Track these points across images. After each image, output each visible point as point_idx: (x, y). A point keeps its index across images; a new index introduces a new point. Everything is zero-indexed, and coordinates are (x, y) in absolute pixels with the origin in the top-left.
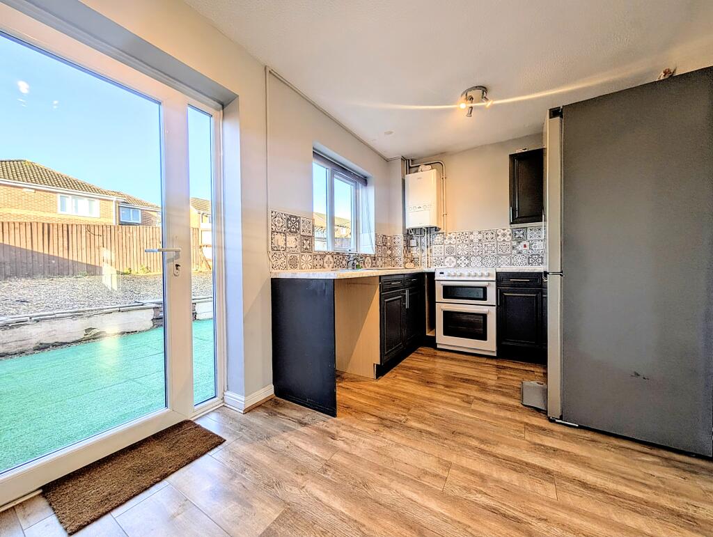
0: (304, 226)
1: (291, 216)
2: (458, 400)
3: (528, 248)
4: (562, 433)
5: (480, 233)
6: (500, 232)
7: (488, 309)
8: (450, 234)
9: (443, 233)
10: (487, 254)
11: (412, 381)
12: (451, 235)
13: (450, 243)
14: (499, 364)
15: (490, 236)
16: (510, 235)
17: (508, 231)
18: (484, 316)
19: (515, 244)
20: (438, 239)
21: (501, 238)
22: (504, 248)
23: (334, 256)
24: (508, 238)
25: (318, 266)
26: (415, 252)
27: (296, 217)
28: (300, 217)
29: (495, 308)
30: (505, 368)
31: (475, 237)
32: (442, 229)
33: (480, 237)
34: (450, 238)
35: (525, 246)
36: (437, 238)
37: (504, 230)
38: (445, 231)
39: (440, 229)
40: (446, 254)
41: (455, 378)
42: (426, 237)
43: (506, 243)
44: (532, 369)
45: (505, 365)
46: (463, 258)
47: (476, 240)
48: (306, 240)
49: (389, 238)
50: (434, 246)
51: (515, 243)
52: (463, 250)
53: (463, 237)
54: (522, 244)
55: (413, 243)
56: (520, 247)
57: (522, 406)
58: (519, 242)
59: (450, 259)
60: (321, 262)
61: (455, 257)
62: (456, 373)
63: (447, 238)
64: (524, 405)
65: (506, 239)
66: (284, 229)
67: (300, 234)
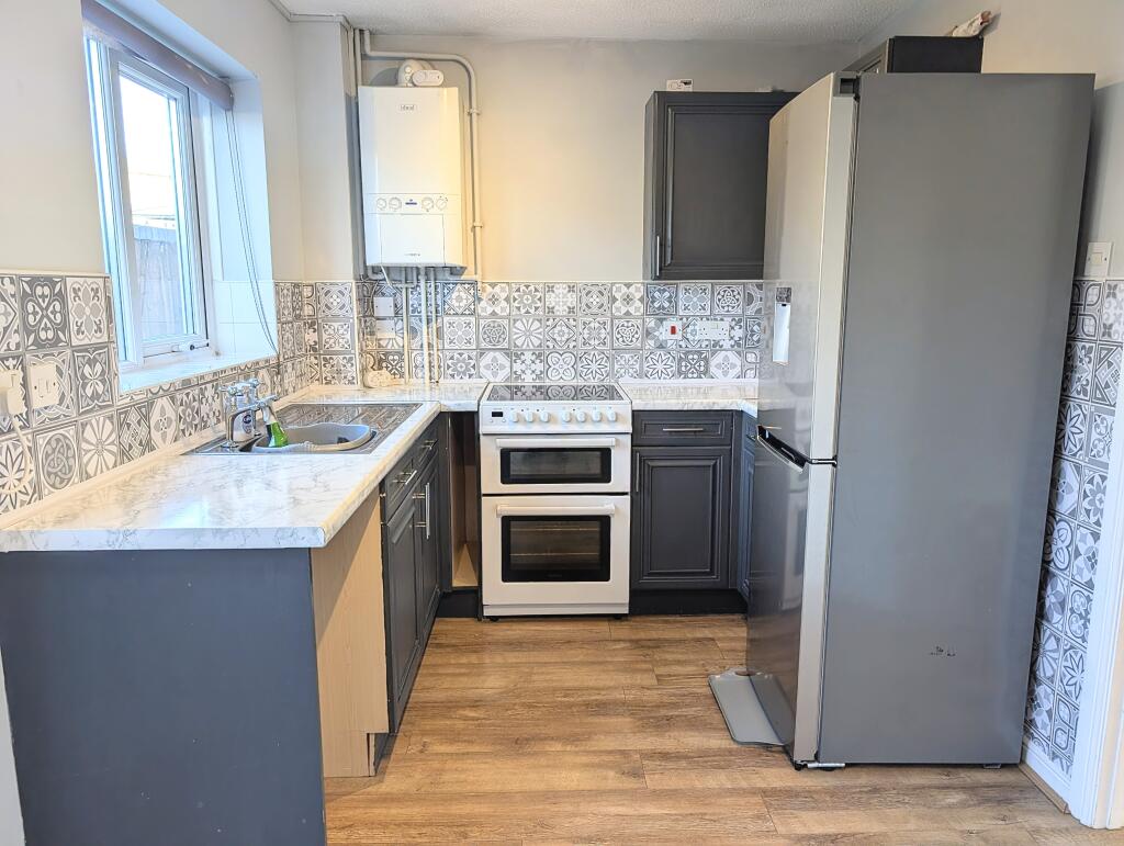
0: (80, 312)
1: (34, 281)
2: (611, 774)
3: (678, 335)
4: (826, 791)
5: (571, 289)
6: (619, 290)
7: (612, 502)
8: (493, 285)
9: (474, 283)
10: (587, 347)
11: (476, 749)
12: (497, 289)
13: (494, 314)
14: (642, 635)
15: (595, 300)
16: (641, 300)
17: (637, 290)
18: (604, 521)
19: (652, 324)
20: (459, 299)
21: (620, 308)
22: (627, 333)
23: (178, 397)
24: (637, 308)
25: (136, 450)
26: (390, 335)
27: (49, 281)
28: (63, 279)
29: (628, 497)
30: (658, 644)
31: (561, 301)
32: (471, 268)
33: (571, 300)
34: (494, 300)
35: (673, 330)
36: (455, 295)
37: (628, 285)
38: (477, 278)
39: (463, 269)
40: (483, 345)
41: (570, 705)
42: (422, 289)
43: (633, 321)
44: (707, 633)
45: (654, 635)
46: (528, 356)
47: (561, 310)
48: (92, 363)
49: (307, 292)
50: (446, 319)
51: (650, 322)
52: (528, 333)
53: (527, 300)
54: (668, 324)
55: (384, 305)
56: (663, 333)
57: (735, 746)
58: (661, 320)
59: (495, 359)
60: (142, 431)
61: (507, 352)
62: (567, 691)
63: (484, 296)
64: (738, 743)
65: (632, 310)
66: (15, 338)
67: (69, 343)
